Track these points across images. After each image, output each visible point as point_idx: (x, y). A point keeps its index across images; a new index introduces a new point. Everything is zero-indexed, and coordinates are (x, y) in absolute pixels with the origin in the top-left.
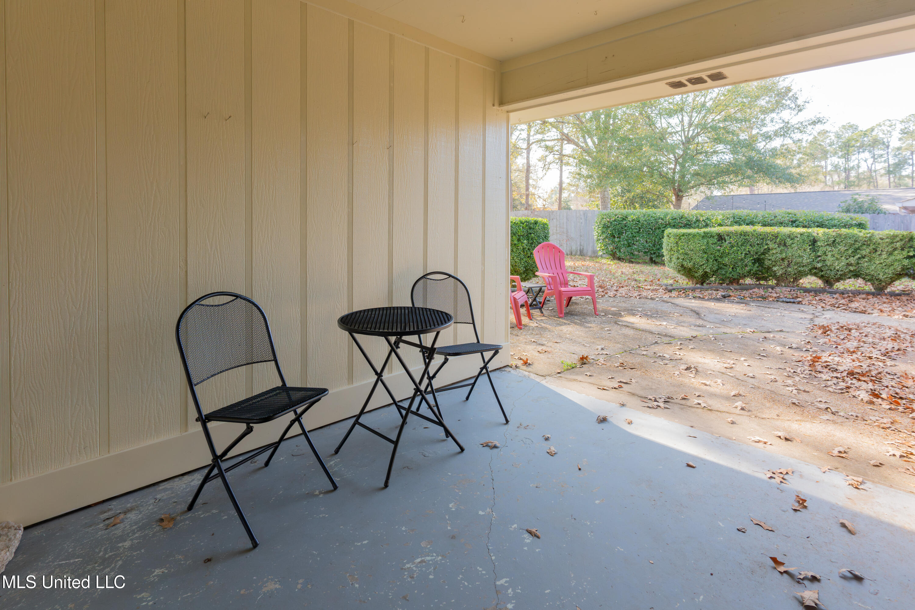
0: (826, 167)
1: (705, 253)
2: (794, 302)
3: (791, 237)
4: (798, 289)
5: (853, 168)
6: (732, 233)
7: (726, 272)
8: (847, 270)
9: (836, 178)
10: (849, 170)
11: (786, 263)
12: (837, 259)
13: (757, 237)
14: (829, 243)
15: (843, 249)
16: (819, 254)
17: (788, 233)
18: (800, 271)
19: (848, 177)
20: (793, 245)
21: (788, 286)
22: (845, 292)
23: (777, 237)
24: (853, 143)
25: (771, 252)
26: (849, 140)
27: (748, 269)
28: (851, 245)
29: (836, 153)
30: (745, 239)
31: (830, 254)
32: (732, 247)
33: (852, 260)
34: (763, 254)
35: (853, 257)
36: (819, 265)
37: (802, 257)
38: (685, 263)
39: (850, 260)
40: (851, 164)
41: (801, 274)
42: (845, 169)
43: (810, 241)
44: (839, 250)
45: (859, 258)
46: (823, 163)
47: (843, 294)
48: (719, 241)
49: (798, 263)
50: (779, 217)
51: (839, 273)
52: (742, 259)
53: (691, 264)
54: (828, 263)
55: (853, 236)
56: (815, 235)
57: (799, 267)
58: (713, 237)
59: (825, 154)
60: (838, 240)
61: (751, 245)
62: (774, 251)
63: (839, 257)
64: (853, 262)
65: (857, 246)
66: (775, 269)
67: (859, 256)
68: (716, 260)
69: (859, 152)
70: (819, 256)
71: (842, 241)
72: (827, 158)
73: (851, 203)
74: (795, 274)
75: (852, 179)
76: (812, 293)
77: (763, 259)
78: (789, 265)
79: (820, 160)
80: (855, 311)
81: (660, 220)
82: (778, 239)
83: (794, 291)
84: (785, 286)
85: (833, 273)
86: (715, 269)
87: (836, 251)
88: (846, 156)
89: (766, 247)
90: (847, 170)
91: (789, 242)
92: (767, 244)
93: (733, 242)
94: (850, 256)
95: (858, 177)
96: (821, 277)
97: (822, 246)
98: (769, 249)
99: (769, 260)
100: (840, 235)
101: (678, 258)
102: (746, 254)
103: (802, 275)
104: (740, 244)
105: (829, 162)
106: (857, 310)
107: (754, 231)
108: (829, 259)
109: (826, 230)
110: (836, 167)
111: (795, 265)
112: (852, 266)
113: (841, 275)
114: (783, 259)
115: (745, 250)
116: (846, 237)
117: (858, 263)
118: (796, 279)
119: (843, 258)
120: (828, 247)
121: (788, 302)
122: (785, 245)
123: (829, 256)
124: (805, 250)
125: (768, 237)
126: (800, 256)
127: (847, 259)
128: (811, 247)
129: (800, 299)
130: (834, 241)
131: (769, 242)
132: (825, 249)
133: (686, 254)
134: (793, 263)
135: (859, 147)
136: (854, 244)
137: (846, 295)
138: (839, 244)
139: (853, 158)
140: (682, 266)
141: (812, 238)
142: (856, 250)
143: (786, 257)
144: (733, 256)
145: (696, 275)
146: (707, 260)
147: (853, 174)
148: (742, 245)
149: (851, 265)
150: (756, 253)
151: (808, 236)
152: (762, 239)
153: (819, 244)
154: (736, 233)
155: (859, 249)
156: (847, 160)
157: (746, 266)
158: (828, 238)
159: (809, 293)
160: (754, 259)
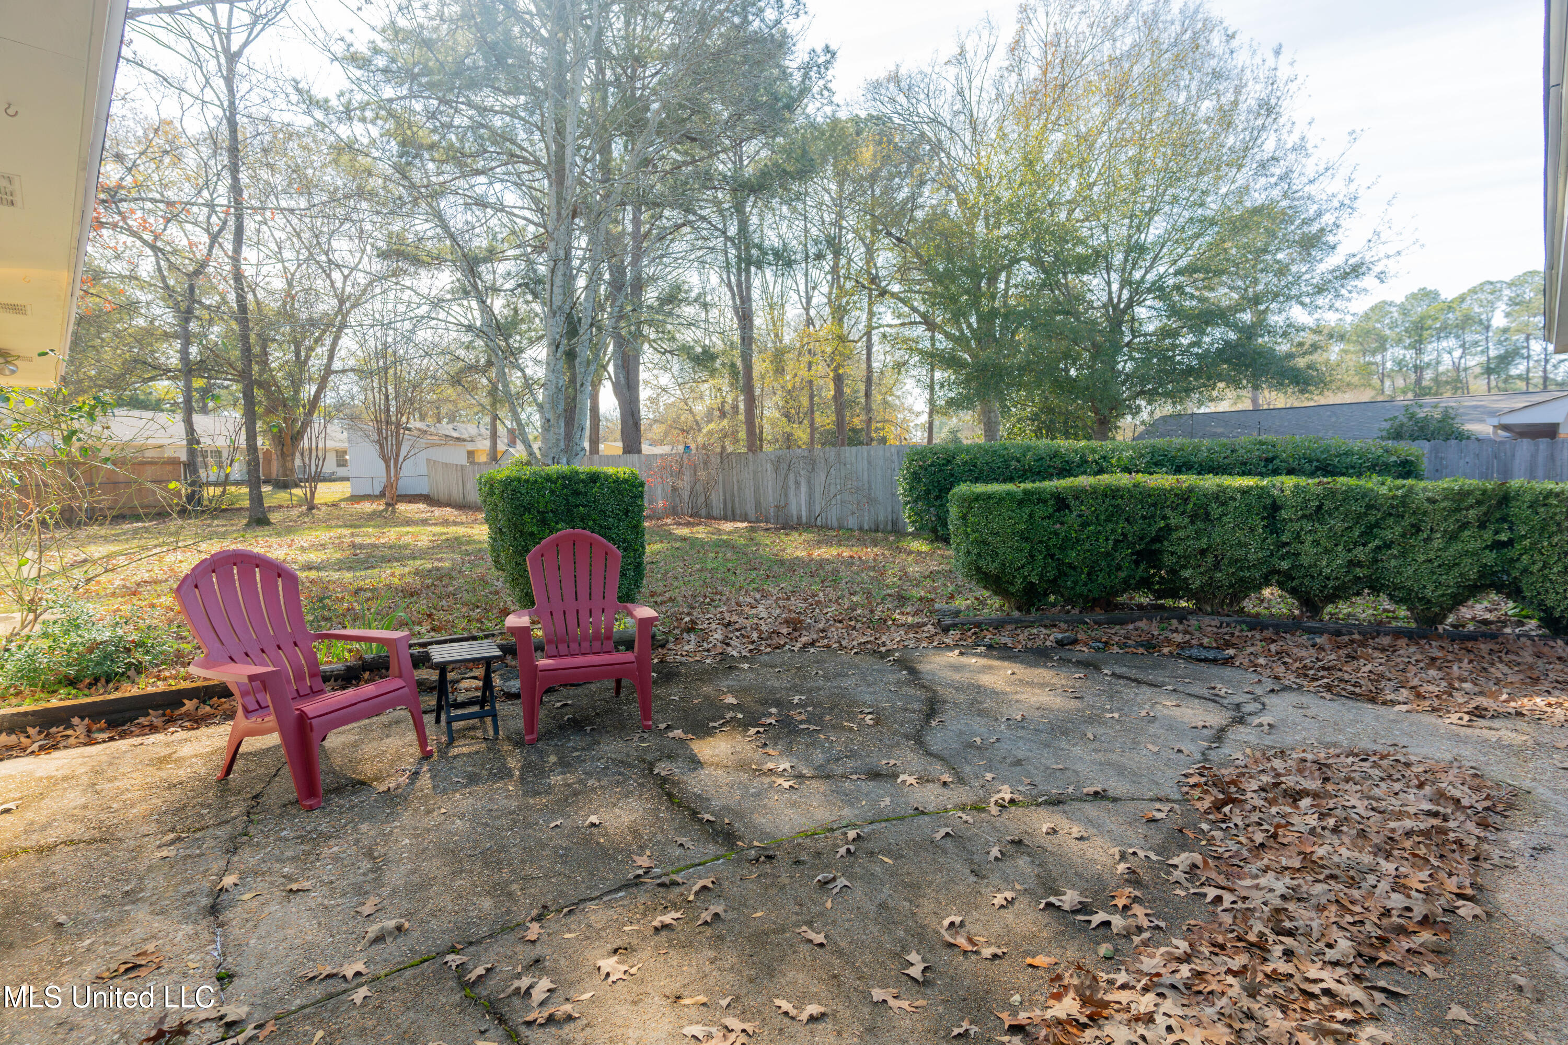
0: (1384, 364)
1: (1027, 539)
2: (1214, 661)
3: (1221, 497)
4: (1237, 622)
5: (1428, 365)
6: (1084, 491)
7: (1075, 583)
8: (1350, 577)
9: (1400, 383)
10: (1422, 369)
11: (1210, 559)
12: (1326, 551)
13: (1141, 501)
14: (1307, 512)
15: (1339, 526)
16: (1284, 538)
17: (1215, 488)
18: (1242, 580)
19: (1419, 381)
20: (1225, 519)
21: (1219, 614)
22: (1344, 630)
23: (1186, 501)
24: (1430, 322)
25: (1174, 536)
26: (1422, 319)
27: (1122, 575)
28: (1359, 517)
29: (1399, 341)
30: (1115, 506)
31: (1310, 538)
32: (1085, 525)
33: (1361, 553)
34: (1157, 539)
35: (1364, 545)
36: (1285, 565)
37: (1246, 545)
38: (982, 563)
39: (1355, 552)
40: (1426, 359)
41: (1245, 587)
42: (1416, 366)
43: (1265, 508)
44: (1330, 529)
45: (1379, 548)
46: (1379, 358)
47: (1338, 633)
48: (1058, 510)
49: (1236, 561)
50: (1241, 451)
51: (1331, 584)
52: (1108, 554)
53: (996, 565)
54: (1305, 560)
55: (1364, 496)
56: (1276, 492)
57: (1241, 569)
58: (1045, 502)
59: (1382, 344)
60: (1328, 505)
61: (1127, 520)
62: (1181, 534)
63: (1329, 546)
64: (1362, 557)
65: (1372, 519)
66: (1186, 573)
67: (1377, 542)
68: (1052, 556)
69: (1439, 339)
70: (1286, 544)
71: (1337, 508)
72: (1385, 350)
73: (1405, 420)
74: (1231, 586)
75: (1425, 383)
76: (1268, 633)
77: (1160, 552)
78: (1217, 566)
79: (1374, 353)
80: (1353, 693)
81: (1013, 463)
82: (1190, 506)
83: (1228, 625)
84: (1212, 614)
85: (1316, 586)
86: (1051, 575)
87: (1322, 530)
88: (1418, 346)
89: (1162, 524)
90: (1419, 369)
91: (1215, 510)
92: (1164, 518)
93: (1087, 513)
94: (1355, 544)
95: (1436, 380)
96: (1294, 592)
97: (1291, 520)
98: (1168, 529)
99: (1172, 553)
100: (1333, 493)
101: (969, 552)
102: (1116, 542)
103: (1249, 589)
104: (1103, 517)
105: (1389, 355)
106: (1357, 690)
107: (1136, 486)
108: (1308, 555)
109: (1303, 481)
110: (1400, 364)
111: (1230, 565)
112: (1361, 567)
113: (1335, 588)
114: (1203, 552)
115: (1113, 531)
116: (1349, 495)
117: (1375, 561)
118: (1236, 598)
119: (1340, 548)
120: (1304, 522)
121: (1201, 660)
122: (1207, 517)
123: (1308, 544)
124: (1252, 530)
125: (1166, 499)
126: (1240, 545)
127: (1349, 551)
128: (1265, 522)
129: (1231, 652)
130: (1320, 507)
131: (1168, 512)
132: (1297, 527)
133: (984, 542)
134: (1226, 561)
135: (1441, 330)
136: (1366, 514)
137: (1346, 638)
138: (1330, 515)
139: (1430, 347)
140: (979, 569)
141: (1269, 501)
142: (1369, 531)
143: (1210, 547)
144: (1087, 546)
145: (1012, 589)
146: (1032, 556)
147: (1428, 375)
148: (1108, 520)
149: (1359, 564)
150: (1141, 539)
151: (1260, 497)
152: (1155, 505)
153: (1284, 514)
154: (1094, 492)
155: (1377, 525)
156: (1419, 352)
157: (1119, 568)
158: (1306, 501)
159: (1262, 631)
160: (1138, 553)
